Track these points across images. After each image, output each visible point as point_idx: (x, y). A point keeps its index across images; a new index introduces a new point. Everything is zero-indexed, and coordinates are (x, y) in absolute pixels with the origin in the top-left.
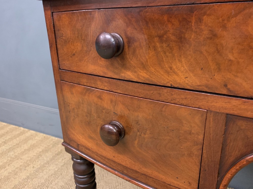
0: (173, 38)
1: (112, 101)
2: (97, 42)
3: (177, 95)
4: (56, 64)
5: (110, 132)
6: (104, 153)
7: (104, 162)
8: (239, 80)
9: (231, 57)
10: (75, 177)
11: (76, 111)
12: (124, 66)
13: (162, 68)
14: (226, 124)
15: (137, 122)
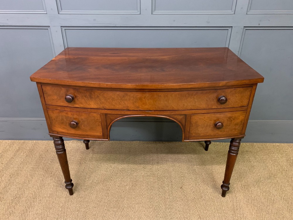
0: (88, 97)
1: (72, 114)
2: (66, 98)
3: (92, 110)
4: (44, 102)
5: (74, 124)
6: (71, 132)
7: (71, 136)
8: (106, 106)
9: (103, 101)
10: (55, 147)
11: (56, 119)
12: (75, 103)
13: (87, 104)
14: (105, 116)
15: (82, 120)
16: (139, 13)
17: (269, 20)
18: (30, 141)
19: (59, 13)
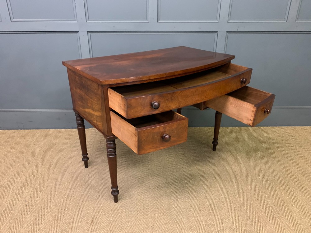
16: (148, 22)
17: (244, 27)
18: (55, 130)
19: (86, 22)
